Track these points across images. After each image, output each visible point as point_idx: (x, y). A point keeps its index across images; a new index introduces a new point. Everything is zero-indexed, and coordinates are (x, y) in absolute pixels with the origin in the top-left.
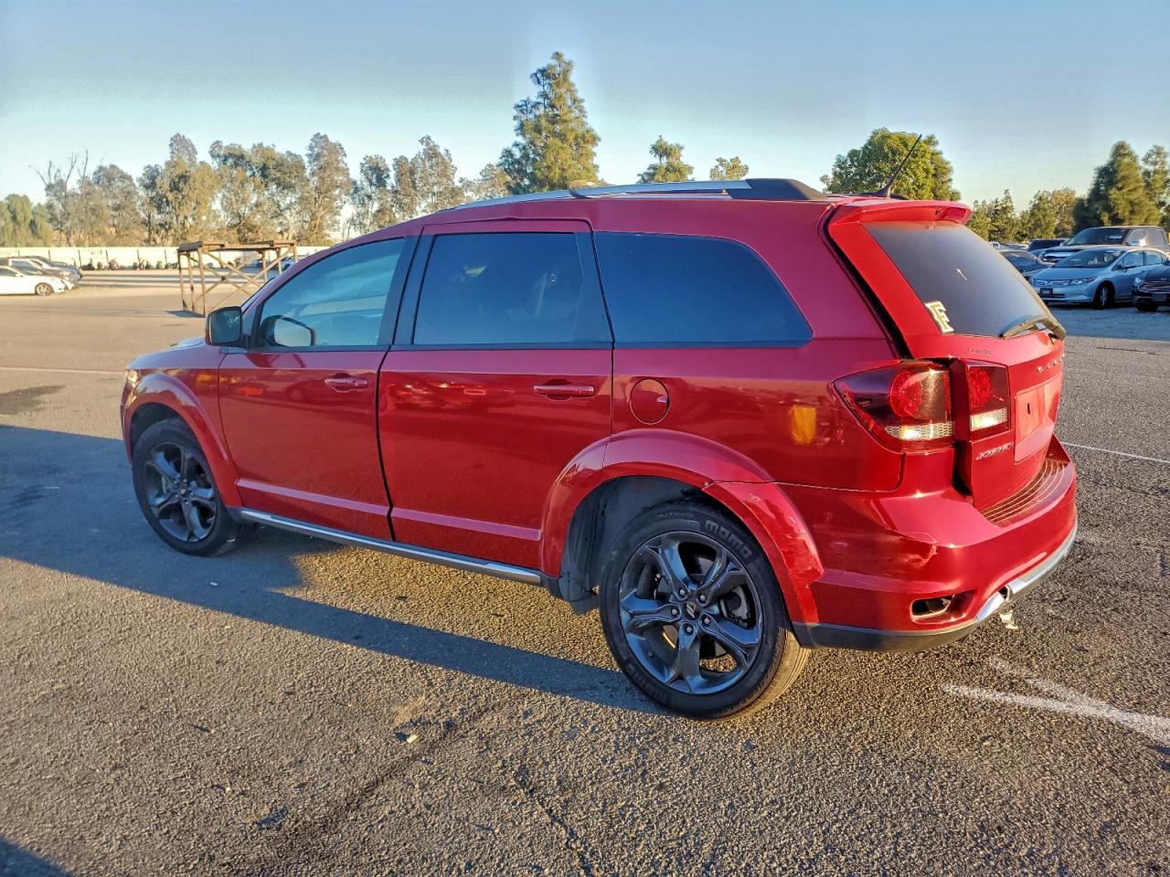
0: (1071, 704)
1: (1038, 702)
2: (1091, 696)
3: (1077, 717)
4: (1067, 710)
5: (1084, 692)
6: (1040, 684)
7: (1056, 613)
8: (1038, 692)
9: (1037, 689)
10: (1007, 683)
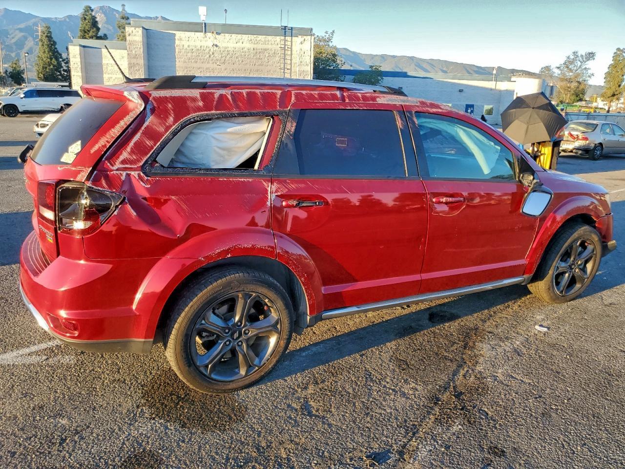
0: (18, 355)
1: (34, 348)
2: (8, 365)
3: (12, 350)
4: (18, 352)
5: (13, 365)
6: (38, 358)
7: (59, 422)
8: (37, 353)
9: (39, 355)
10: (56, 351)
